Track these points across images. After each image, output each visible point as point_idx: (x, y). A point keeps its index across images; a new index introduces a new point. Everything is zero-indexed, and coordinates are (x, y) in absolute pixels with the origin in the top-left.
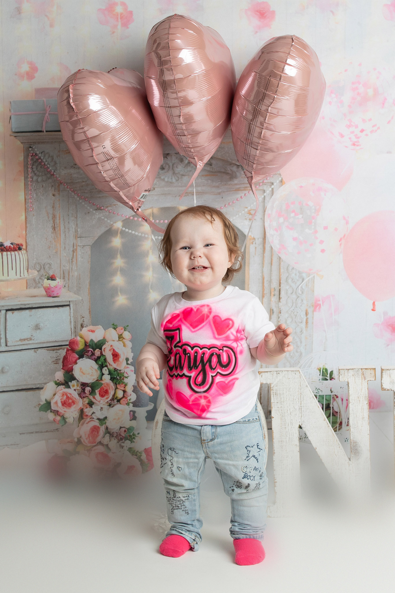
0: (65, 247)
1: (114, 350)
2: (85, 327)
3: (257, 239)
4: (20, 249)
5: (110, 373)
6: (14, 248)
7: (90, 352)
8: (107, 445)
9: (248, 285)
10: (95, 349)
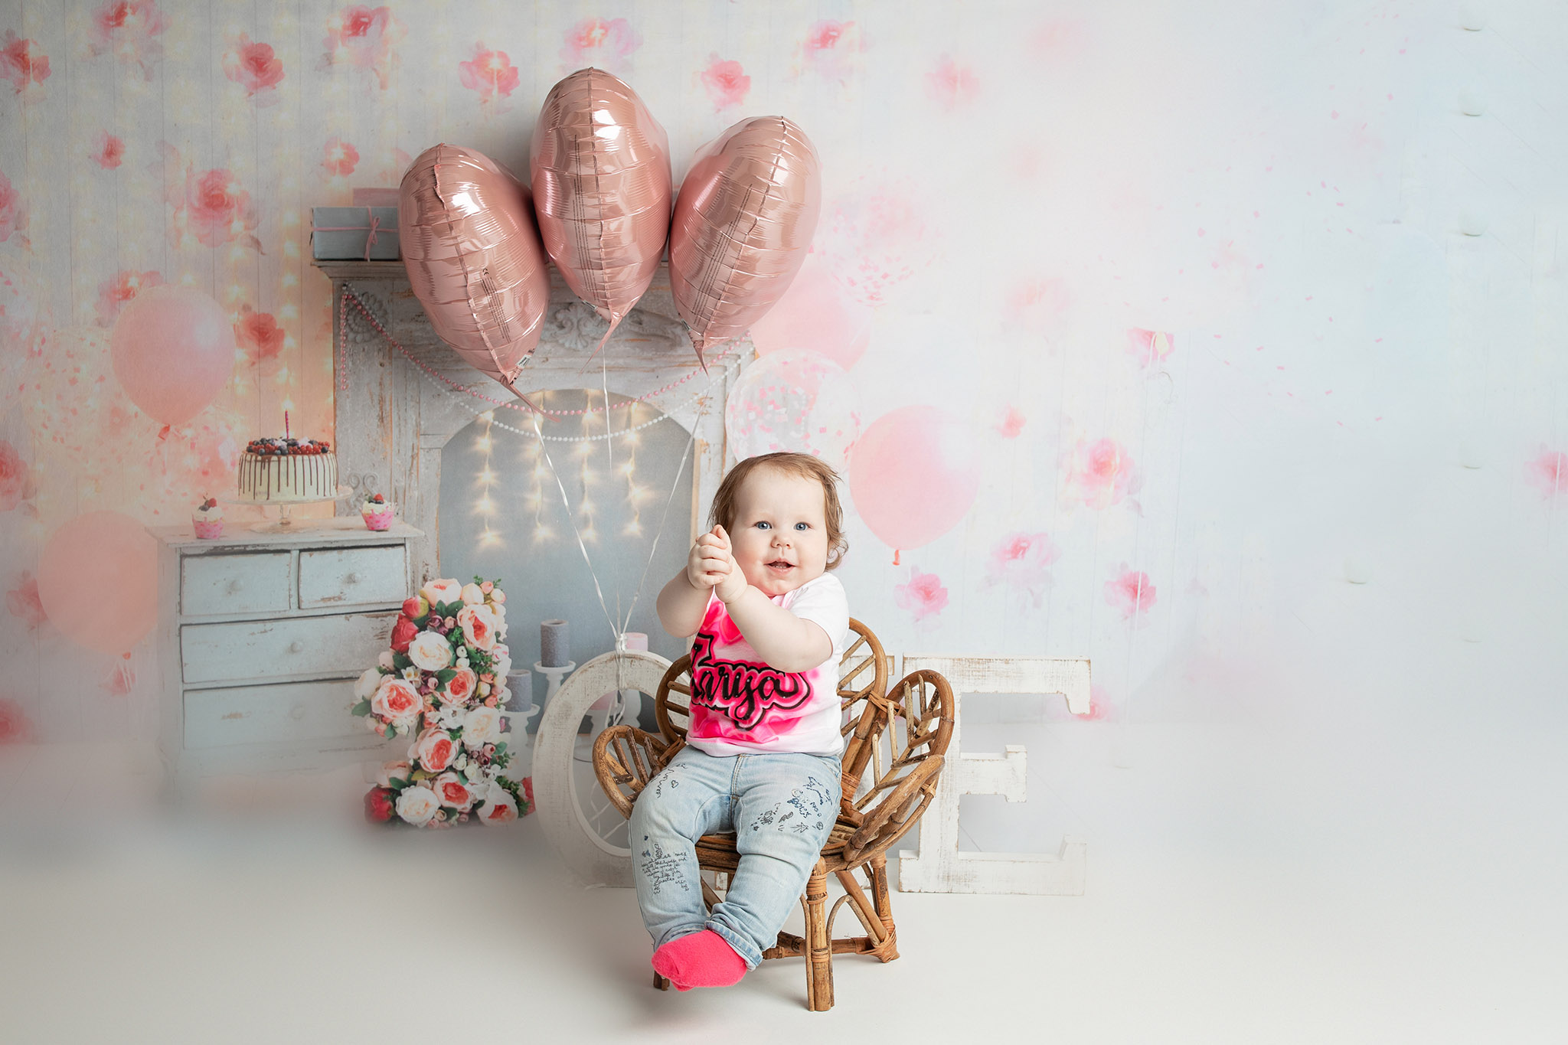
0: (399, 450)
1: (476, 618)
2: (430, 580)
3: (711, 446)
4: (324, 451)
5: (469, 656)
6: (314, 449)
7: (438, 621)
8: (462, 772)
9: (697, 519)
10: (446, 617)
